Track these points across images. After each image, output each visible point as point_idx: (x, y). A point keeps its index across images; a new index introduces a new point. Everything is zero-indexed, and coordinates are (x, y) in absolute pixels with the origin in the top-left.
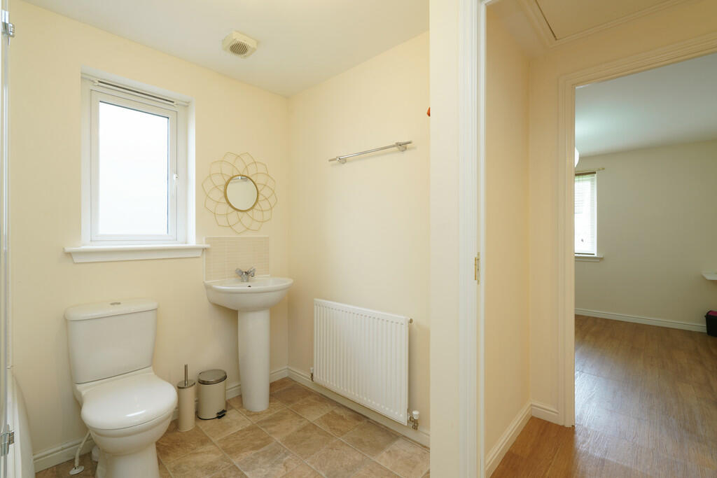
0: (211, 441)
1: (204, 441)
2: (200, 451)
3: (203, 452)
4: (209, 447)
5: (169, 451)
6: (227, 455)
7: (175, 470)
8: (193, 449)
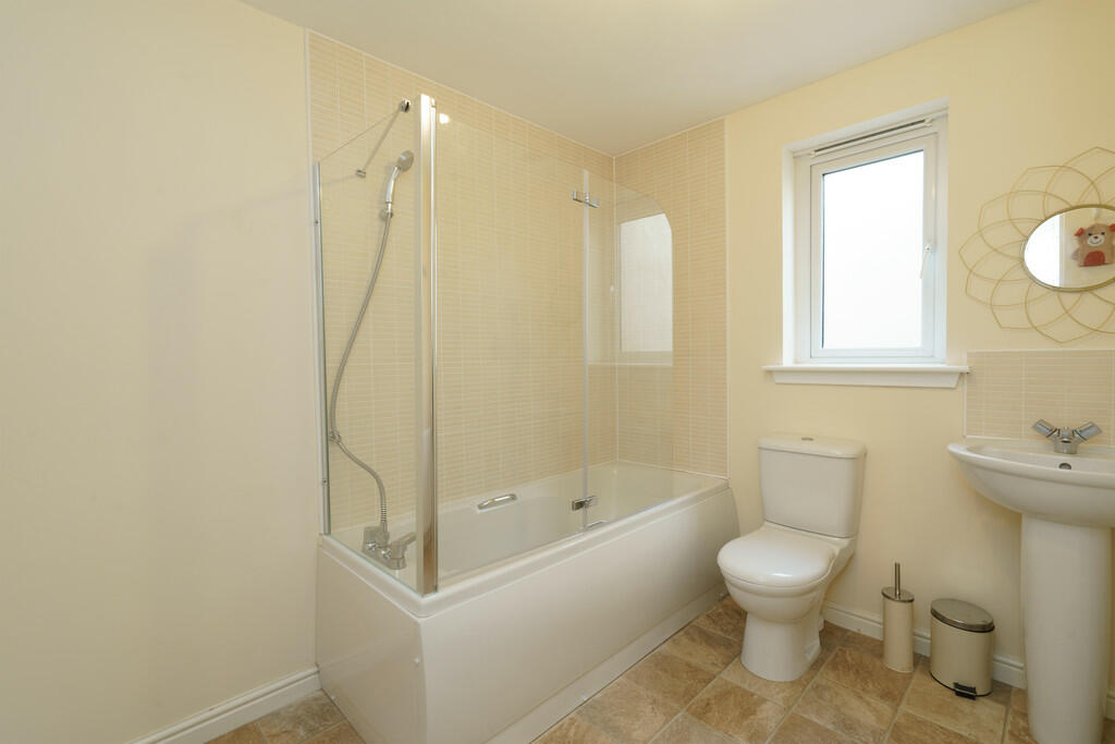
0: (898, 705)
1: (891, 696)
2: (868, 698)
3: (868, 704)
4: (885, 707)
5: (840, 668)
6: (888, 735)
7: (816, 687)
8: (863, 690)
